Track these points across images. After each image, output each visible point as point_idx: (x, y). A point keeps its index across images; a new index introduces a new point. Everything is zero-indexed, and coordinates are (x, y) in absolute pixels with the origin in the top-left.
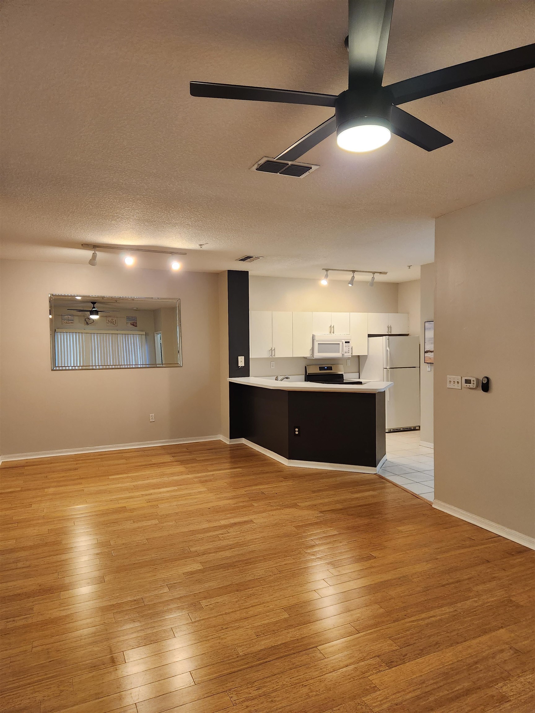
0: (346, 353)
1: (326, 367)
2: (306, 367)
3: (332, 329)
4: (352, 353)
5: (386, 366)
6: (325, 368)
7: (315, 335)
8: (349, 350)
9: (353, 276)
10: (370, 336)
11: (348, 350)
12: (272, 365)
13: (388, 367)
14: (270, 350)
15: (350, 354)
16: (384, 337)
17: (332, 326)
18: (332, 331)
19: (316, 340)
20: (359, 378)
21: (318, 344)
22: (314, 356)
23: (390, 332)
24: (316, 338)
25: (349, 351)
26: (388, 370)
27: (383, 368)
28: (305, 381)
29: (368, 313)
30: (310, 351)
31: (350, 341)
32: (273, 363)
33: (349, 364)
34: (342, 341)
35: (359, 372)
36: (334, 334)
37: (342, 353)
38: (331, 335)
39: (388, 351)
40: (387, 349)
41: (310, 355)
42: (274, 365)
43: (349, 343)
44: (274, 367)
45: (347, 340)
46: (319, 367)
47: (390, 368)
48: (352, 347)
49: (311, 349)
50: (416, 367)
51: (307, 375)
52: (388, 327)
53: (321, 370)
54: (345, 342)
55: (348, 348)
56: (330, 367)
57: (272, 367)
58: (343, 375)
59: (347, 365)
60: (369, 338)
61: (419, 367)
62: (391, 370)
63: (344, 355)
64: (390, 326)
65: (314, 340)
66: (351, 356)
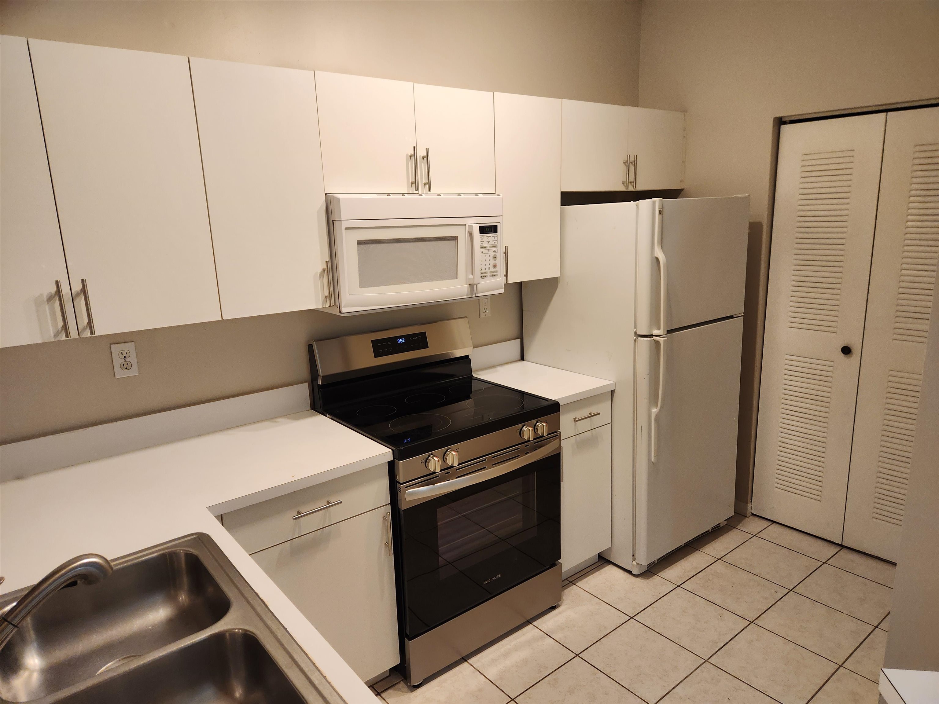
0: (483, 276)
1: (400, 337)
2: (310, 348)
3: (422, 166)
4: (506, 275)
5: (651, 326)
6: (399, 341)
7: (338, 200)
8: (497, 262)
10: (567, 198)
11: (492, 262)
12: (118, 361)
13: (655, 332)
14: (50, 299)
15: (500, 280)
16: (644, 203)
17: (421, 153)
18: (423, 179)
19: (345, 224)
20: (522, 359)
21: (360, 243)
22: (343, 303)
23: (635, 182)
24: (347, 215)
25: (495, 266)
26: (657, 343)
27: (635, 337)
28: (311, 409)
29: (564, 100)
30: (321, 278)
31: (500, 223)
32: (126, 351)
33: (486, 313)
34: (468, 225)
35: (521, 337)
36: (429, 191)
37: (470, 279)
38: (417, 196)
39: (660, 263)
40: (656, 257)
41: (321, 303)
42: (133, 359)
43: (496, 232)
44: (133, 372)
45: (488, 222)
46: (372, 341)
47: (667, 331)
48: (506, 246)
49: (322, 270)
50: (734, 317)
51: (320, 382)
52: (626, 163)
53: (381, 351)
54: (480, 227)
55: (492, 255)
56: (418, 338)
57: (120, 374)
58: (470, 358)
59: (480, 317)
60: (567, 206)
61: (743, 314)
62: (666, 338)
63: (475, 285)
64: (632, 159)
65: (333, 221)
66: (504, 289)
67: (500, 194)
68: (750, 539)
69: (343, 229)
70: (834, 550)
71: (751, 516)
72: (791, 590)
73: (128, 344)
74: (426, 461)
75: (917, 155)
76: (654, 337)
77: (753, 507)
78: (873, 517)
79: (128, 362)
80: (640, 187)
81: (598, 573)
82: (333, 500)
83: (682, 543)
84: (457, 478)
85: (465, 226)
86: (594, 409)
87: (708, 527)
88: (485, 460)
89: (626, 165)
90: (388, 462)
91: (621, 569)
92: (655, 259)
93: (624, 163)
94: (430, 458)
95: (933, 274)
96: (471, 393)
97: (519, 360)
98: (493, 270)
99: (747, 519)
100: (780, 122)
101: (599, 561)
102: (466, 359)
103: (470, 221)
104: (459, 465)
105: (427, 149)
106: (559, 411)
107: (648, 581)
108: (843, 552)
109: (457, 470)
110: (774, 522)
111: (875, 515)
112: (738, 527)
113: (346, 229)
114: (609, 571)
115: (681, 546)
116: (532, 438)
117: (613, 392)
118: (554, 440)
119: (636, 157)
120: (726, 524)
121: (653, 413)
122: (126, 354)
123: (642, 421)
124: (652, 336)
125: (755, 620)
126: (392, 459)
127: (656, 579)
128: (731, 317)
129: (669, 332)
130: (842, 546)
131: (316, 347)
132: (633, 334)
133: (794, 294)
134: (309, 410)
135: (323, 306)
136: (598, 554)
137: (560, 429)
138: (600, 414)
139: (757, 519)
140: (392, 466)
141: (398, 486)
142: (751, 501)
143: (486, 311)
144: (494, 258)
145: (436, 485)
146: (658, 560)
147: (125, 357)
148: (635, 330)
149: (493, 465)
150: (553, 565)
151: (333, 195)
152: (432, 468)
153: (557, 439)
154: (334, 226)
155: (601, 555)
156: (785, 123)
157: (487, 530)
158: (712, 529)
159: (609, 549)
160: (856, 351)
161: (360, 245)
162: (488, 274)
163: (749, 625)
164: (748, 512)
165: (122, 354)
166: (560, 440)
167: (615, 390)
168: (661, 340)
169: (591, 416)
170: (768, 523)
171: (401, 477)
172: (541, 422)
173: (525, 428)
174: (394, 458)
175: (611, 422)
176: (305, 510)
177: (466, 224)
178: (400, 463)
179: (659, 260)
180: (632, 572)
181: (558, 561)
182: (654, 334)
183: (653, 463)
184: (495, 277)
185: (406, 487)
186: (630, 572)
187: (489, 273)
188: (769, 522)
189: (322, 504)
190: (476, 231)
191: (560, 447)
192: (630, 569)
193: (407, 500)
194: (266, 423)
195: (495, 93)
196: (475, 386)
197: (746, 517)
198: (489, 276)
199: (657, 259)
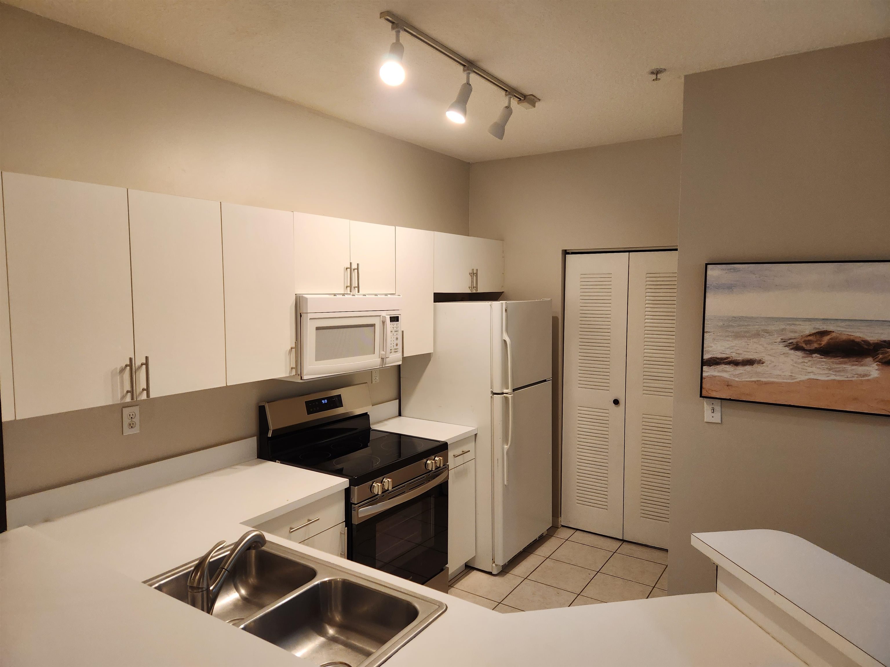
1: (324, 399)
2: (261, 407)
3: (354, 275)
4: (403, 352)
5: (502, 388)
6: (323, 401)
7: (306, 299)
8: (398, 342)
9: (468, 84)
10: (440, 298)
11: (395, 342)
13: (505, 391)
14: (122, 370)
15: (399, 355)
16: (496, 304)
17: (354, 266)
18: (355, 284)
19: (310, 316)
20: (400, 415)
21: (318, 329)
22: (305, 371)
23: (477, 287)
24: (311, 308)
25: (397, 345)
26: (506, 398)
27: (491, 395)
28: (257, 458)
29: (435, 232)
30: (290, 354)
31: (400, 315)
32: (133, 413)
33: (376, 380)
34: (382, 316)
35: (399, 397)
36: (358, 292)
37: (382, 354)
38: (350, 296)
39: (507, 344)
40: (504, 340)
41: (288, 373)
42: (137, 420)
43: (398, 321)
44: (136, 430)
45: (394, 314)
46: (305, 402)
47: (513, 390)
48: (402, 331)
49: (290, 348)
50: (547, 380)
51: (270, 435)
52: (471, 274)
53: (311, 410)
54: (390, 317)
55: (395, 337)
56: (336, 399)
57: (127, 432)
58: (369, 415)
59: (372, 383)
60: (437, 303)
61: (551, 379)
62: (512, 395)
63: (385, 359)
64: (475, 272)
65: (300, 313)
66: (401, 361)
67: (400, 295)
68: (564, 542)
69: (309, 319)
70: (619, 544)
71: (561, 528)
72: (598, 572)
73: (134, 408)
74: (371, 487)
75: (648, 279)
76: (504, 394)
77: (562, 521)
78: (641, 517)
79: (133, 422)
80: (481, 289)
81: (467, 577)
82: (313, 518)
83: (521, 549)
84: (389, 499)
85: (380, 317)
86: (465, 449)
87: (536, 536)
88: (405, 486)
89: (470, 275)
90: (345, 489)
91: (483, 572)
92: (503, 341)
93: (470, 274)
94: (384, 480)
95: (673, 352)
96: (369, 442)
97: (398, 416)
98: (396, 348)
99: (559, 529)
100: (566, 253)
101: (465, 569)
102: (365, 416)
103: (383, 314)
104: (392, 488)
105: (358, 264)
106: (447, 449)
107: (503, 578)
108: (625, 545)
109: (389, 493)
110: (577, 530)
111: (643, 515)
112: (554, 535)
113: (310, 319)
114: (475, 576)
115: (521, 551)
116: (442, 465)
117: (476, 435)
118: (445, 471)
119: (477, 270)
120: (546, 534)
121: (505, 448)
122: (133, 415)
123: (498, 454)
124: (503, 393)
125: (581, 593)
126: (349, 486)
127: (509, 576)
128: (545, 381)
129: (514, 390)
130: (623, 541)
131: (268, 407)
132: (490, 392)
133: (581, 365)
134: (256, 459)
135: (289, 374)
136: (465, 563)
137: (448, 462)
138: (469, 451)
139: (565, 529)
140: (348, 492)
141: (352, 506)
142: (561, 516)
143: (377, 378)
144: (397, 339)
145: (378, 504)
146: (508, 562)
147: (132, 418)
148: (491, 390)
149: (410, 489)
150: (442, 570)
151: (302, 296)
152: (376, 492)
153: (446, 469)
154: (301, 317)
155: (468, 565)
156: (568, 253)
157: (405, 540)
158: (539, 538)
159: (474, 558)
160: (622, 402)
161: (319, 330)
162: (393, 351)
163: (577, 596)
164: (559, 525)
165: (130, 416)
166: (448, 470)
167: (477, 434)
168: (509, 396)
169: (464, 453)
170: (572, 531)
171: (355, 499)
172: (438, 457)
173: (429, 462)
174: (350, 485)
175: (474, 458)
176: (296, 526)
177: (380, 316)
178: (355, 488)
179: (506, 342)
180: (492, 572)
181: (446, 566)
182: (504, 392)
183: (506, 486)
184: (397, 353)
185: (359, 507)
186: (490, 573)
187: (393, 349)
188: (574, 530)
189: (304, 522)
190: (388, 320)
191: (448, 477)
192: (490, 571)
193: (359, 517)
194: (228, 470)
195: (396, 227)
196: (372, 436)
197: (558, 528)
198: (393, 352)
199: (505, 341)
